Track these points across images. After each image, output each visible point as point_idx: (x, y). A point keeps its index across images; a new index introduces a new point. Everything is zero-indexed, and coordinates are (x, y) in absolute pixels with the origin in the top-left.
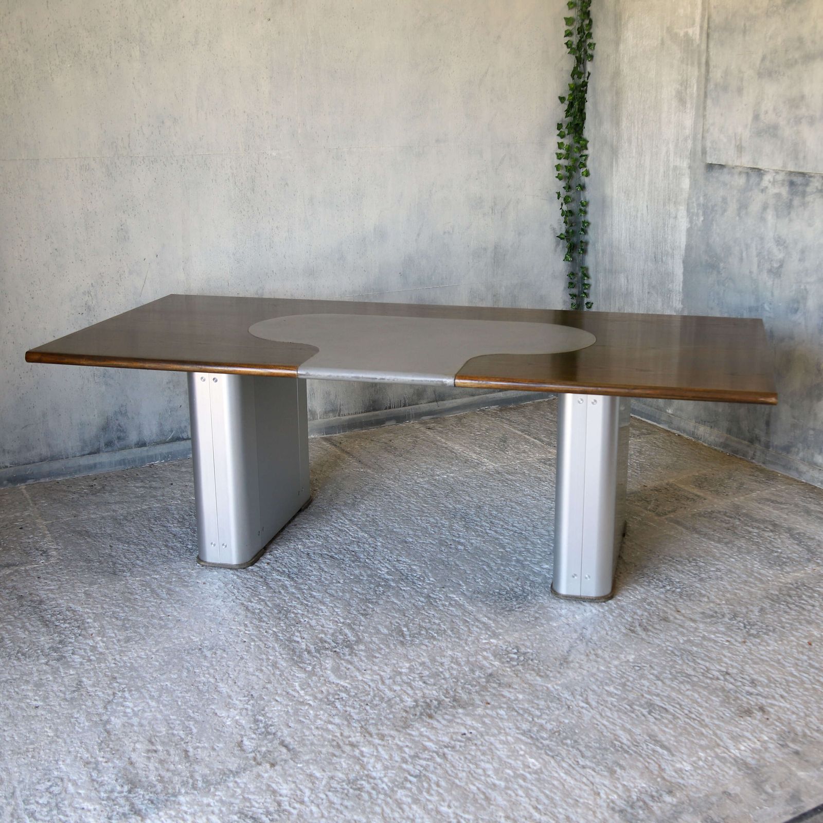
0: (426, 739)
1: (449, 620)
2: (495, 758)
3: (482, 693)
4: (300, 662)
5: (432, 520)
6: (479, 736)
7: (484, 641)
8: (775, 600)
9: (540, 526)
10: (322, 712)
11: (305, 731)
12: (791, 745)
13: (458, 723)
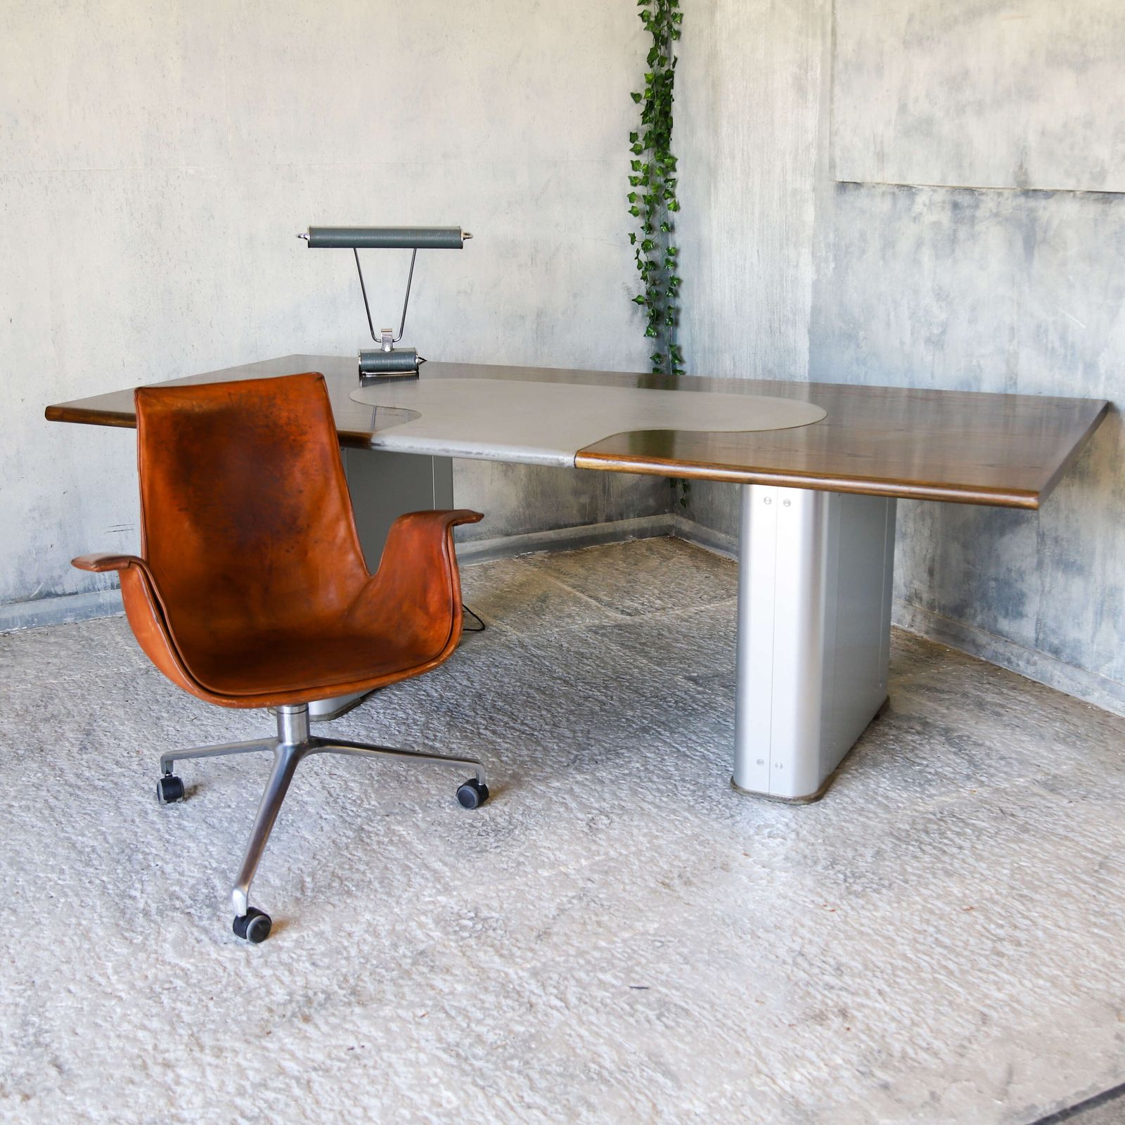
0: (287, 1056)
1: (381, 865)
2: (390, 1089)
3: (401, 981)
4: (127, 930)
5: (401, 714)
6: (373, 1053)
7: (427, 899)
8: (900, 838)
9: (564, 723)
10: (134, 1010)
11: (97, 1040)
12: (878, 1073)
13: (347, 1030)
